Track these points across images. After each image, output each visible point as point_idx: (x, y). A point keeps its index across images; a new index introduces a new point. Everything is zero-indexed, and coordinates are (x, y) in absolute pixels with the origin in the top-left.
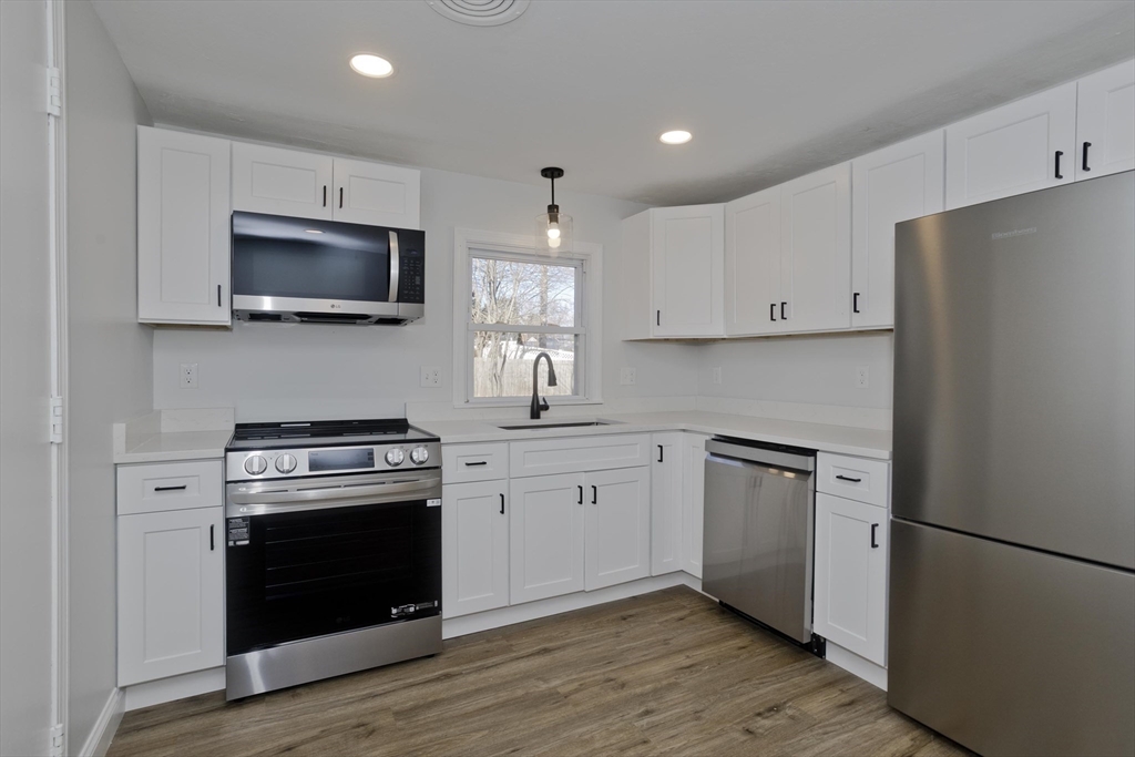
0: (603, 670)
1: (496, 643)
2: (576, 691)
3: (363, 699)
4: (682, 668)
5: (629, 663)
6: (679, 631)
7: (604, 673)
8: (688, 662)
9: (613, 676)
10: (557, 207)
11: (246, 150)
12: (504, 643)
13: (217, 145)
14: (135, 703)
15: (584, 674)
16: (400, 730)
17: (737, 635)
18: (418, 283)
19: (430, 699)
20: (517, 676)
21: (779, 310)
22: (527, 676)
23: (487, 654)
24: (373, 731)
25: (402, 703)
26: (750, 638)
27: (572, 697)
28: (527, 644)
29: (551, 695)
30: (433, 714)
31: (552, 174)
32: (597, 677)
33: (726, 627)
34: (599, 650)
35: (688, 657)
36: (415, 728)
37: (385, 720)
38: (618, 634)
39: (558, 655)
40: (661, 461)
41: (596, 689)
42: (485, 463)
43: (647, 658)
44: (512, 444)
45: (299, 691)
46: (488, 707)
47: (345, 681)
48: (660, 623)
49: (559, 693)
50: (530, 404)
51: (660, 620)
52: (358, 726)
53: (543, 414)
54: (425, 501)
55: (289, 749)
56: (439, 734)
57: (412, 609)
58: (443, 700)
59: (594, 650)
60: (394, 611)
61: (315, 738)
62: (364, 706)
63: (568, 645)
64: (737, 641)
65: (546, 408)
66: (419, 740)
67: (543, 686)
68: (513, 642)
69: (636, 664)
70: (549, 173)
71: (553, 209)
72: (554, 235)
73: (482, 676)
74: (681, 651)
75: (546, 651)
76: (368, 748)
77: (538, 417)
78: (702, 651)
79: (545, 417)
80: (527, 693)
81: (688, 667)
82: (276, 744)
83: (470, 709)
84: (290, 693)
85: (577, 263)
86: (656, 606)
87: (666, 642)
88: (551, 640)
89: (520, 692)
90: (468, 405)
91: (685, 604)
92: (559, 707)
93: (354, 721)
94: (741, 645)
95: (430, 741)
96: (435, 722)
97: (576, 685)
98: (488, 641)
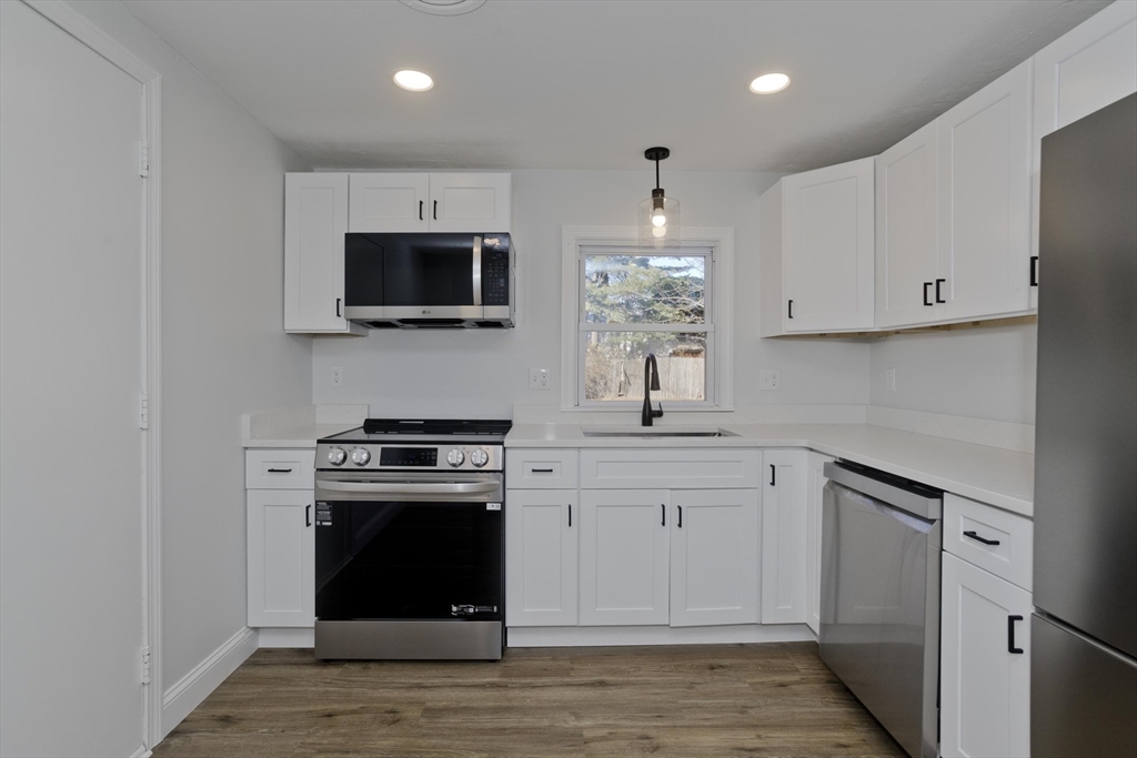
0: (646, 724)
1: (560, 663)
2: (603, 739)
3: (411, 687)
4: (740, 749)
5: (679, 723)
6: (769, 700)
7: (645, 727)
8: (756, 743)
9: (652, 733)
10: (662, 191)
11: (361, 179)
12: (568, 664)
13: (337, 178)
14: (266, 642)
15: (623, 722)
16: (419, 727)
17: (847, 726)
18: (502, 285)
19: (463, 704)
20: (554, 705)
21: (933, 291)
22: (564, 707)
23: (545, 672)
24: (398, 721)
25: (437, 701)
26: (863, 735)
27: (592, 745)
28: (590, 672)
29: (573, 735)
30: (453, 720)
31: (657, 155)
32: (634, 730)
33: (838, 711)
34: (658, 698)
35: (759, 737)
36: (431, 729)
37: (413, 713)
38: (691, 686)
39: (610, 692)
40: (773, 484)
41: (622, 743)
42: (551, 471)
43: (706, 723)
44: (583, 452)
45: (372, 665)
46: (505, 729)
47: (409, 666)
48: (752, 684)
49: (581, 735)
50: (641, 409)
51: (754, 680)
52: (390, 712)
53: (655, 420)
54: (485, 503)
55: (330, 716)
56: (446, 742)
57: (471, 610)
58: (472, 709)
59: (653, 697)
60: (454, 609)
61: (353, 712)
62: (407, 695)
63: (629, 684)
64: (841, 734)
65: (660, 414)
66: (424, 742)
67: (572, 723)
68: (575, 666)
69: (689, 727)
70: (654, 154)
71: (658, 193)
72: (659, 221)
73: (523, 694)
74: (754, 727)
75: (602, 684)
76: (383, 736)
77: (650, 424)
78: (782, 735)
79: (659, 425)
80: (551, 726)
81: (750, 750)
82: (324, 707)
83: (489, 725)
84: (364, 665)
85: (708, 251)
86: (761, 661)
87: (743, 710)
88: (613, 673)
89: (545, 723)
90: (577, 409)
91: (799, 667)
92: (571, 752)
93: (389, 706)
94: (843, 741)
95: (434, 747)
96: (450, 729)
97: (605, 732)
98: (554, 659)
